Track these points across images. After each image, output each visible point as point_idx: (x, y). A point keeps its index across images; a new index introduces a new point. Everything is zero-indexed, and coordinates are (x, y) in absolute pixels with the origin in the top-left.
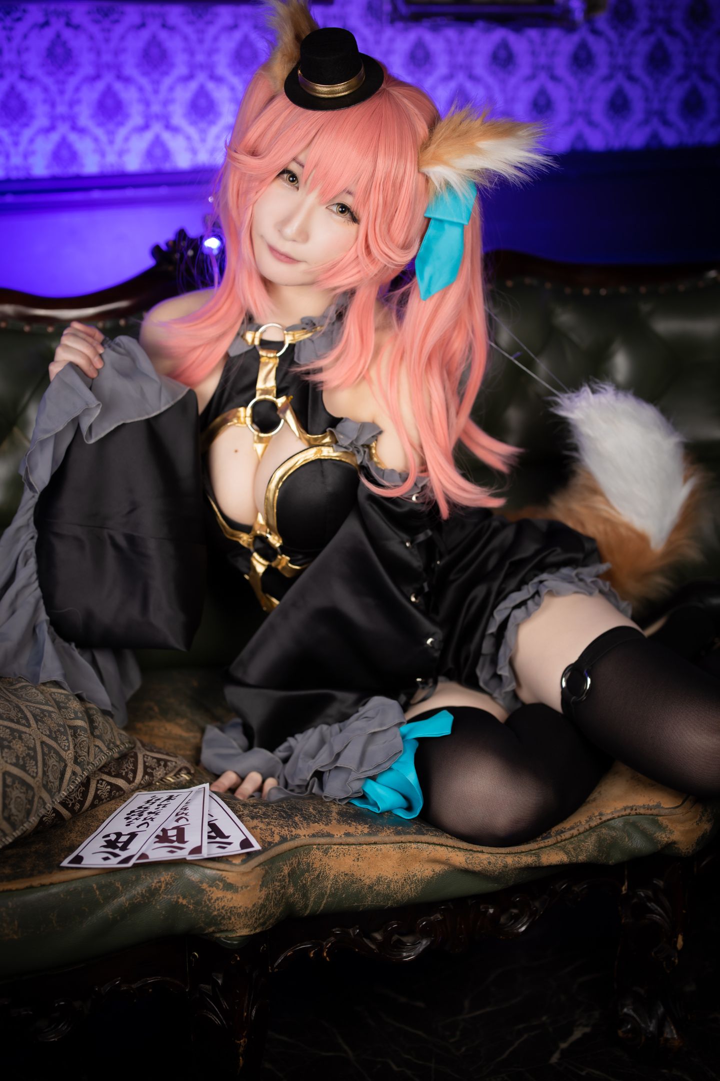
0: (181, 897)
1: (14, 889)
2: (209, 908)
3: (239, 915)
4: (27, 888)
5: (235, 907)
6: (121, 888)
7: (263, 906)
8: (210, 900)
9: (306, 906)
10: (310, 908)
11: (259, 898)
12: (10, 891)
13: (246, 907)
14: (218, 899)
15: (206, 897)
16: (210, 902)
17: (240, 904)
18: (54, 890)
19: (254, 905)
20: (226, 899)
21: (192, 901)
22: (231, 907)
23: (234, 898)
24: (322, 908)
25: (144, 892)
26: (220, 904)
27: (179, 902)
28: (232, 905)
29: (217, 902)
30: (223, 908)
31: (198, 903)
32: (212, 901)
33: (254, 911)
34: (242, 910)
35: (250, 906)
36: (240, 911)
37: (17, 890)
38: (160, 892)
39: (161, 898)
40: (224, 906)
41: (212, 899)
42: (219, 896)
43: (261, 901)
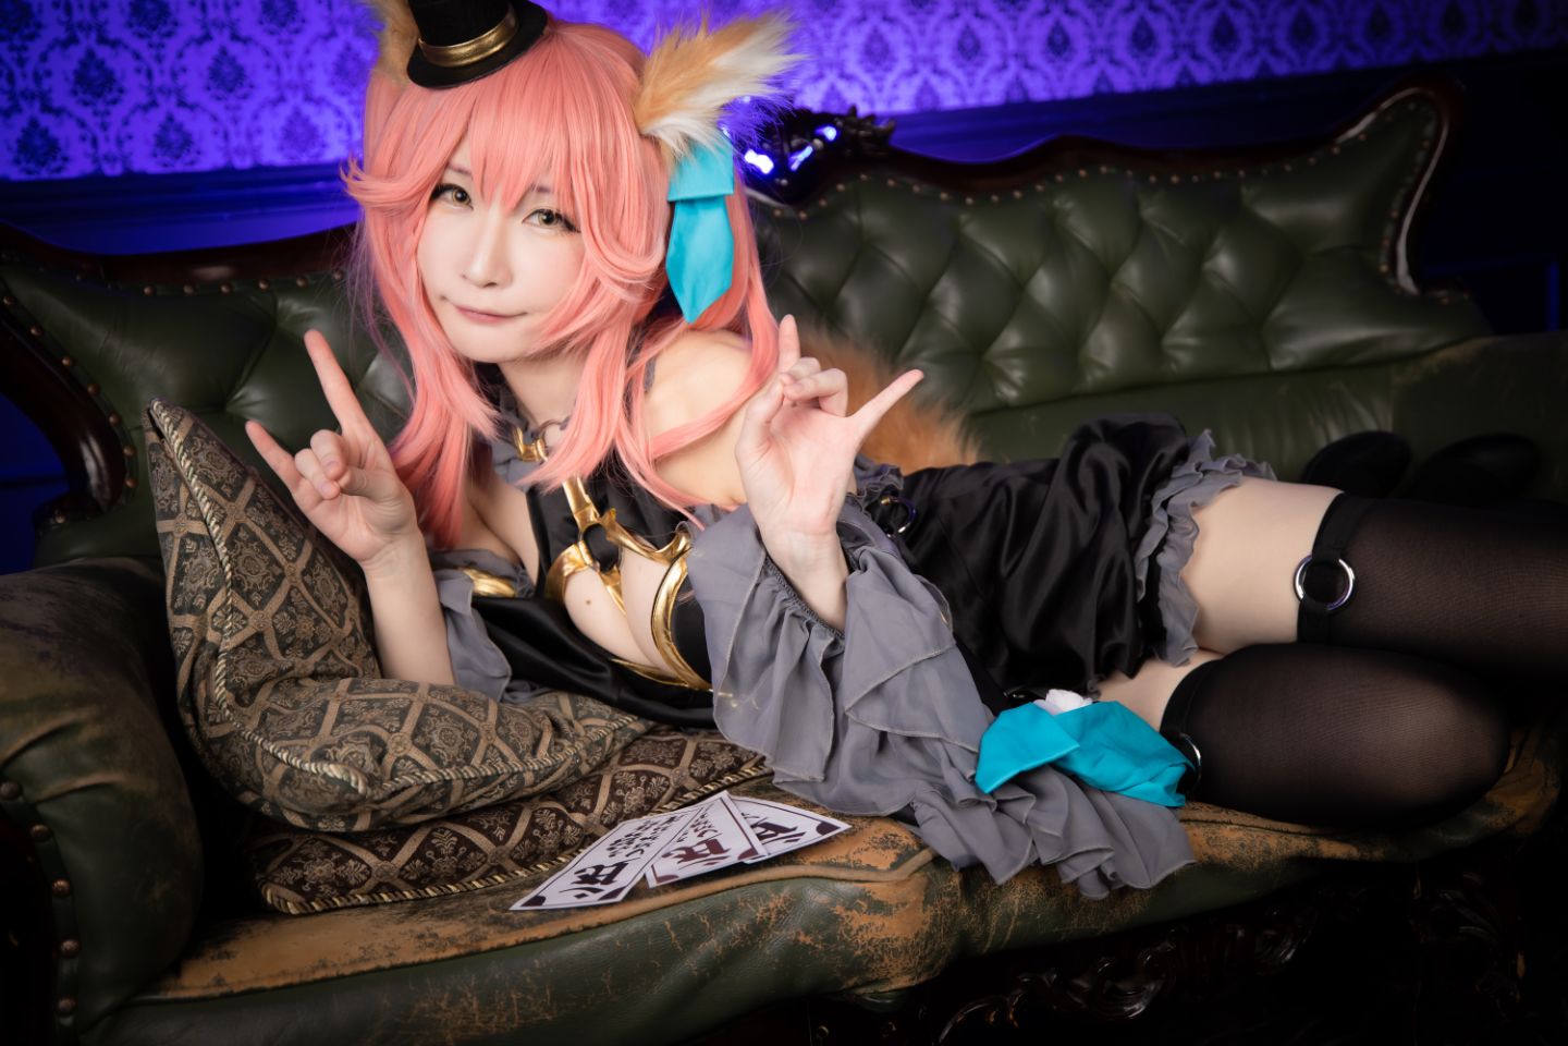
0: (802, 933)
1: (541, 937)
2: (848, 945)
3: (895, 951)
4: (563, 934)
5: (888, 939)
6: (708, 924)
7: (930, 936)
8: (848, 932)
9: (986, 935)
10: (990, 938)
11: (924, 923)
12: (536, 941)
13: (905, 939)
14: (861, 929)
15: (841, 929)
16: (848, 934)
17: (897, 934)
18: (605, 936)
19: (917, 935)
20: (873, 928)
21: (820, 937)
22: (883, 940)
23: (887, 924)
24: (1008, 937)
25: (744, 928)
26: (865, 936)
27: (798, 941)
28: (884, 937)
29: (860, 933)
30: (870, 943)
31: (830, 940)
32: (853, 933)
33: (918, 944)
34: (899, 943)
35: (911, 937)
36: (897, 944)
37: (546, 939)
38: (770, 927)
39: (771, 936)
40: (872, 939)
41: (851, 929)
42: (862, 923)
43: (926, 928)
